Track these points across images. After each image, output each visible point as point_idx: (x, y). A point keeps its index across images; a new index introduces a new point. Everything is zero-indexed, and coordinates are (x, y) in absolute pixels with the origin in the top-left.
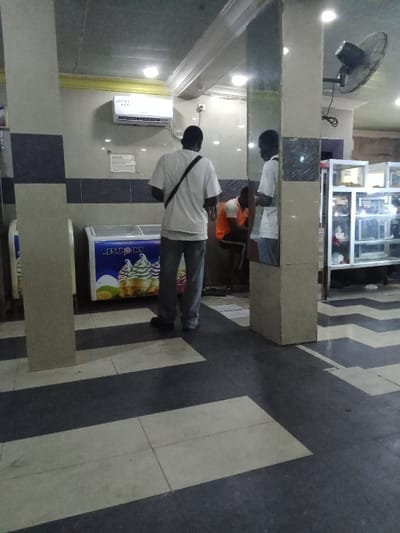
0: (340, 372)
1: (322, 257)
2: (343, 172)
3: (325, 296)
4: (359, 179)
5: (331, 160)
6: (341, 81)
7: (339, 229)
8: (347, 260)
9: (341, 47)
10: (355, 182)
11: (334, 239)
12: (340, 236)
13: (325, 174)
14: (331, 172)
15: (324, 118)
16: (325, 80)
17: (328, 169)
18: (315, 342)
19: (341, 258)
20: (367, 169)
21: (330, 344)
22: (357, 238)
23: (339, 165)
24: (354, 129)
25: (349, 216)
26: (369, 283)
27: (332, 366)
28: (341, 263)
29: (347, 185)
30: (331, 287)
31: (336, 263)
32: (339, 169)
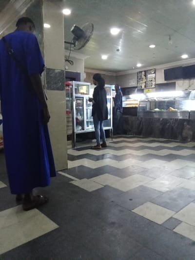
0: (77, 182)
1: (71, 127)
2: (80, 88)
3: (74, 146)
4: (87, 91)
5: (74, 81)
6: (74, 44)
7: (79, 114)
8: (83, 129)
9: (73, 28)
10: (85, 92)
11: (77, 119)
12: (80, 118)
13: (71, 88)
14: (74, 87)
15: (67, 60)
16: (65, 42)
17: (72, 86)
18: (67, 169)
19: (80, 128)
20: (90, 87)
21: (77, 168)
22: (87, 118)
23: (78, 84)
24: (85, 68)
25: (83, 108)
26: (94, 139)
27: (74, 180)
28: (81, 130)
29: (82, 93)
30: (76, 142)
31: (78, 130)
32: (78, 86)
